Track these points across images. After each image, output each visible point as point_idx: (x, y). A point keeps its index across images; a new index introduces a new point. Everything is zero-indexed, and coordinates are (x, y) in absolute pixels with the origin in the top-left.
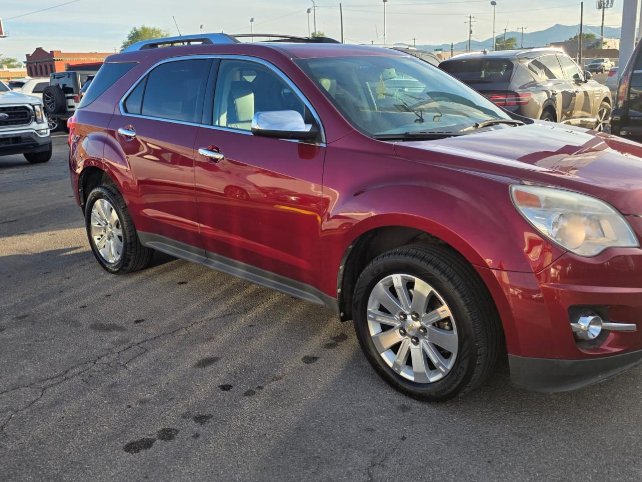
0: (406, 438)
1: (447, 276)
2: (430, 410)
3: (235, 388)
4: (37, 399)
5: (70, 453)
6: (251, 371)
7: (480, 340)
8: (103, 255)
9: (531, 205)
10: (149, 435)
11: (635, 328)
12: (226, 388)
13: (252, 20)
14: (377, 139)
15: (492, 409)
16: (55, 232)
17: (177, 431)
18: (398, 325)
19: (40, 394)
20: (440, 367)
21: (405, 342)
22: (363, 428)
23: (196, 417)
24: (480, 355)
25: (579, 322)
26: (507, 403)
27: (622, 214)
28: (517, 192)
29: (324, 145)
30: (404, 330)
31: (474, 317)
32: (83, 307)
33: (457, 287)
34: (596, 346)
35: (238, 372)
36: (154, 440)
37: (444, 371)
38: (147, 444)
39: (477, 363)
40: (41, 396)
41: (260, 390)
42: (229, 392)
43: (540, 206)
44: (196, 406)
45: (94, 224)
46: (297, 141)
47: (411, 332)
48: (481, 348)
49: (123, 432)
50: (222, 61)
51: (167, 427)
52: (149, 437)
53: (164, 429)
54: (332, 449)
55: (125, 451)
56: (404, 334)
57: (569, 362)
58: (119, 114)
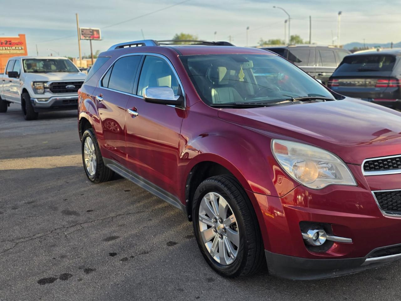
0: (200, 298)
1: (234, 196)
2: (226, 283)
3: (118, 255)
4: (11, 249)
5: (9, 280)
6: (133, 246)
7: (250, 239)
8: (88, 171)
9: (281, 153)
10: (56, 276)
11: (351, 242)
12: (113, 255)
13: (248, 28)
14: (212, 107)
15: (266, 287)
16: (76, 156)
17: (72, 276)
18: (213, 225)
19: (14, 245)
20: (231, 255)
21: (216, 237)
22: (177, 288)
23: (86, 269)
24: (250, 249)
25: (308, 233)
26: (279, 285)
27: (344, 162)
28: (276, 144)
29: (184, 109)
30: (216, 229)
31: (247, 224)
32: (65, 200)
33: (238, 203)
34: (324, 251)
35: (125, 246)
36: (57, 279)
37: (233, 258)
38: (51, 280)
39: (249, 254)
40: (14, 247)
41: (131, 259)
42: (113, 257)
43: (287, 154)
44: (90, 263)
45: (86, 152)
46: (174, 106)
47: (219, 230)
48: (251, 245)
49: (43, 272)
50: (147, 57)
51: (67, 273)
52: (54, 277)
53: (65, 274)
54: (151, 297)
55: (38, 283)
56: (216, 232)
57: (302, 260)
58: (98, 87)
